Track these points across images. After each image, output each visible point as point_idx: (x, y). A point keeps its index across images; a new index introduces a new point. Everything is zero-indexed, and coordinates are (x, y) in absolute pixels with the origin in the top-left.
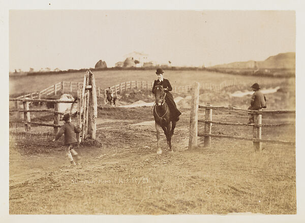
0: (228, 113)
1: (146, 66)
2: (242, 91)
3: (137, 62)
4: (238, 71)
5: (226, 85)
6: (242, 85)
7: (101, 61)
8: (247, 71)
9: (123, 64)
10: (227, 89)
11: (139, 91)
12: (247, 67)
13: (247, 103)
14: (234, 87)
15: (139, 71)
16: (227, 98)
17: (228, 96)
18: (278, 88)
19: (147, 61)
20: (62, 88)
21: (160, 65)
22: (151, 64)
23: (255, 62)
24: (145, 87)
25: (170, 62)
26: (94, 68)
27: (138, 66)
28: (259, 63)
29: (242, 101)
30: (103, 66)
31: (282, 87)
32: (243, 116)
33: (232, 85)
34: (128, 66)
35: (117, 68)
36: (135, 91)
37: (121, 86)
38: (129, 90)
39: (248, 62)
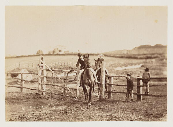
0: (115, 79)
1: (66, 53)
2: (121, 67)
3: (60, 51)
4: (118, 56)
5: (112, 64)
6: (121, 63)
7: (39, 50)
8: (122, 55)
9: (52, 52)
10: (112, 66)
11: (63, 67)
12: (122, 53)
13: (124, 73)
14: (116, 64)
15: (62, 56)
16: (113, 71)
17: (114, 70)
18: (141, 65)
19: (66, 50)
20: (19, 66)
21: (73, 53)
22: (69, 52)
23: (127, 50)
24: (66, 65)
25: (79, 51)
26: (36, 54)
27: (61, 53)
28: (129, 51)
29: (122, 72)
30: (41, 54)
31: (144, 64)
32: (124, 81)
33: (115, 63)
34: (55, 53)
35: (49, 55)
36: (61, 67)
37: (53, 65)
38: (57, 67)
39: (123, 50)
